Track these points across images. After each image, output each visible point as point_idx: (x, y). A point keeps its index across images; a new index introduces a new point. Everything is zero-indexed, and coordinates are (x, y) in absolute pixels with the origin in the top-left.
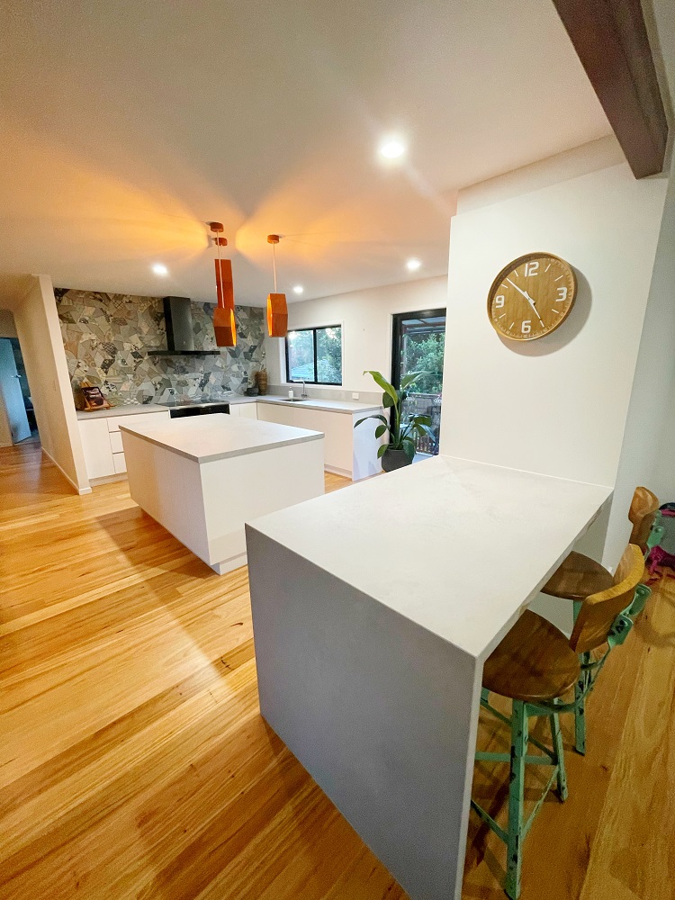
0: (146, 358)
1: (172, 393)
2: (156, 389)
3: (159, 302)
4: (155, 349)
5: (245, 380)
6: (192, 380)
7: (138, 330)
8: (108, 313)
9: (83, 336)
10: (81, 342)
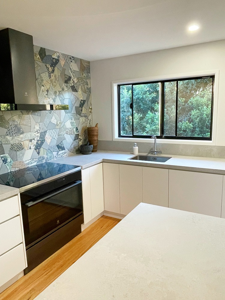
1: (5, 161)
5: (77, 137)
6: (27, 142)
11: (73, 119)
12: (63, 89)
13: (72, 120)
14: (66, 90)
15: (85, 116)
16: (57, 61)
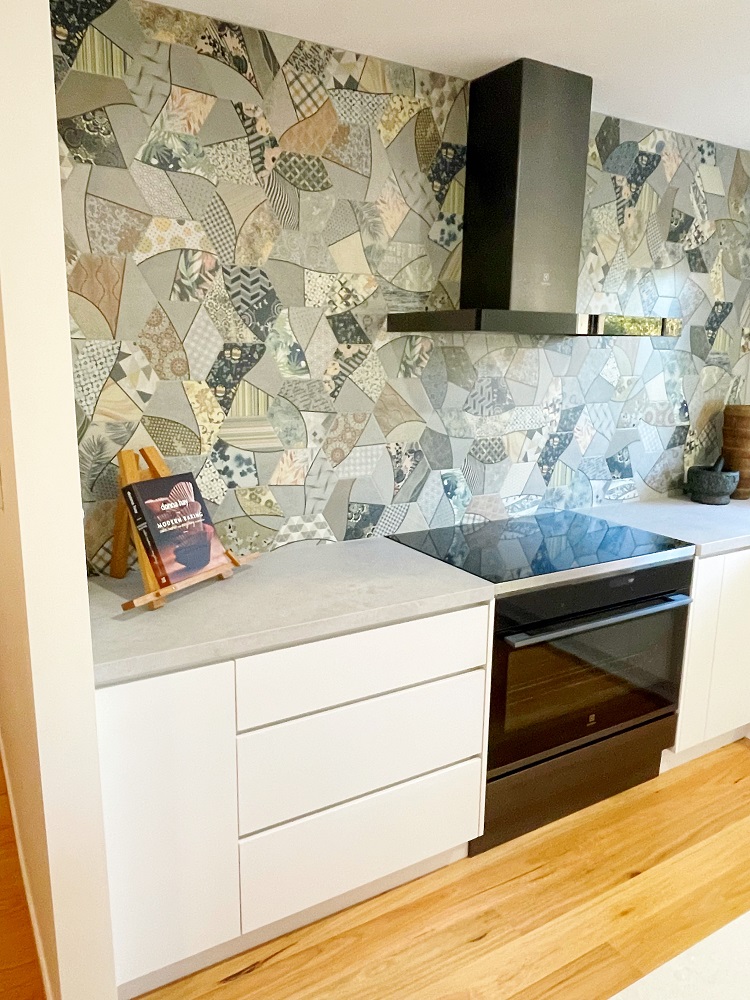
0: (377, 344)
1: (450, 490)
2: (399, 477)
3: (454, 96)
4: (413, 306)
7: (362, 217)
8: (263, 127)
9: (152, 233)
10: (138, 256)
11: (678, 371)
12: (658, 264)
13: (672, 373)
14: (669, 263)
15: (722, 364)
16: (654, 161)
